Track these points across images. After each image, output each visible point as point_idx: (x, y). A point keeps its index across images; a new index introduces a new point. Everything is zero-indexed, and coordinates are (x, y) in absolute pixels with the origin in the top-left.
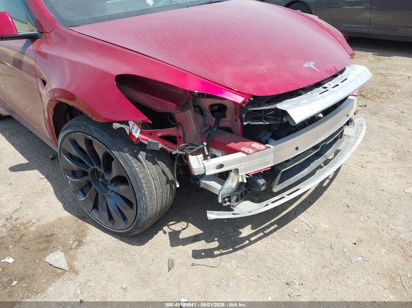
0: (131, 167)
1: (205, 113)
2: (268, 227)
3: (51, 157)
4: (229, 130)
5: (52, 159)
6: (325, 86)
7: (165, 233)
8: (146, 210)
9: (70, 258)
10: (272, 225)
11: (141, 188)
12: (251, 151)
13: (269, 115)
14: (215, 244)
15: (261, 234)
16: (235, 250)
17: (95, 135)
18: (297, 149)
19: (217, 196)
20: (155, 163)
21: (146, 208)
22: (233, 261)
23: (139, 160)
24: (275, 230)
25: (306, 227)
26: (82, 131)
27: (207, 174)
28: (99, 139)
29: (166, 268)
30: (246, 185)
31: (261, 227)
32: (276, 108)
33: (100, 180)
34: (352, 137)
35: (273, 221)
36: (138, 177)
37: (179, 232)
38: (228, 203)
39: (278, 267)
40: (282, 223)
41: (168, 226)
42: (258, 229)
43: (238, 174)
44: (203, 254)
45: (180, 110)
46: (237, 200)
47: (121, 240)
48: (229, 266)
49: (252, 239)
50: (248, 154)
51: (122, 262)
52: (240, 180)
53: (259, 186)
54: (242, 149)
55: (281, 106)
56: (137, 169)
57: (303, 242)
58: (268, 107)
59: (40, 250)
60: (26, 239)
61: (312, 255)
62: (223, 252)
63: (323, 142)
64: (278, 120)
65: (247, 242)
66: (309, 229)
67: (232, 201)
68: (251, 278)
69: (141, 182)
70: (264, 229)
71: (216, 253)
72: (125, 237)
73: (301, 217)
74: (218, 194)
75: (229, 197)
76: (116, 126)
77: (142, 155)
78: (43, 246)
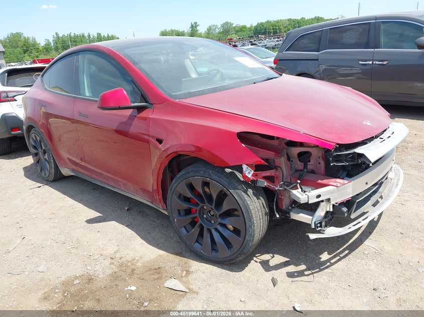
0: (244, 201)
1: (291, 160)
2: (342, 252)
3: (126, 208)
4: (313, 172)
5: (128, 210)
6: (381, 137)
7: (256, 261)
8: (253, 237)
9: (186, 283)
10: (345, 250)
11: (251, 218)
12: (339, 185)
13: (349, 158)
14: (303, 267)
15: (338, 258)
16: (321, 270)
17: (214, 177)
18: (367, 183)
19: (310, 225)
20: (258, 199)
21: (254, 235)
22: (324, 277)
23: (248, 195)
24: (349, 253)
25: (374, 250)
26: (200, 175)
27: (310, 203)
28: (217, 180)
29: (271, 285)
30: (332, 213)
31: (337, 252)
32: (355, 152)
33: (205, 216)
34: (394, 179)
35: (344, 247)
36: (250, 209)
37: (268, 261)
38: (319, 229)
39: (362, 279)
40: (353, 248)
41: (256, 257)
42: (335, 254)
43: (330, 203)
44: (296, 274)
45: (279, 157)
46: (326, 226)
47: (222, 268)
48: (322, 281)
49: (332, 261)
50: (337, 187)
51: (231, 283)
52: (328, 210)
53: (343, 213)
54: (331, 184)
55: (359, 150)
56: (249, 202)
57: (375, 261)
58: (348, 152)
59: (155, 279)
60: (138, 272)
61: (386, 269)
62: (313, 271)
63: (380, 180)
64: (355, 162)
65: (328, 264)
66: (377, 251)
67: (323, 227)
68: (344, 287)
69: (251, 213)
70: (340, 253)
71: (306, 273)
72: (226, 265)
73: (367, 242)
74: (310, 223)
75: (321, 223)
76: (228, 170)
77: (250, 192)
78: (156, 276)
